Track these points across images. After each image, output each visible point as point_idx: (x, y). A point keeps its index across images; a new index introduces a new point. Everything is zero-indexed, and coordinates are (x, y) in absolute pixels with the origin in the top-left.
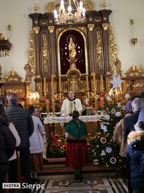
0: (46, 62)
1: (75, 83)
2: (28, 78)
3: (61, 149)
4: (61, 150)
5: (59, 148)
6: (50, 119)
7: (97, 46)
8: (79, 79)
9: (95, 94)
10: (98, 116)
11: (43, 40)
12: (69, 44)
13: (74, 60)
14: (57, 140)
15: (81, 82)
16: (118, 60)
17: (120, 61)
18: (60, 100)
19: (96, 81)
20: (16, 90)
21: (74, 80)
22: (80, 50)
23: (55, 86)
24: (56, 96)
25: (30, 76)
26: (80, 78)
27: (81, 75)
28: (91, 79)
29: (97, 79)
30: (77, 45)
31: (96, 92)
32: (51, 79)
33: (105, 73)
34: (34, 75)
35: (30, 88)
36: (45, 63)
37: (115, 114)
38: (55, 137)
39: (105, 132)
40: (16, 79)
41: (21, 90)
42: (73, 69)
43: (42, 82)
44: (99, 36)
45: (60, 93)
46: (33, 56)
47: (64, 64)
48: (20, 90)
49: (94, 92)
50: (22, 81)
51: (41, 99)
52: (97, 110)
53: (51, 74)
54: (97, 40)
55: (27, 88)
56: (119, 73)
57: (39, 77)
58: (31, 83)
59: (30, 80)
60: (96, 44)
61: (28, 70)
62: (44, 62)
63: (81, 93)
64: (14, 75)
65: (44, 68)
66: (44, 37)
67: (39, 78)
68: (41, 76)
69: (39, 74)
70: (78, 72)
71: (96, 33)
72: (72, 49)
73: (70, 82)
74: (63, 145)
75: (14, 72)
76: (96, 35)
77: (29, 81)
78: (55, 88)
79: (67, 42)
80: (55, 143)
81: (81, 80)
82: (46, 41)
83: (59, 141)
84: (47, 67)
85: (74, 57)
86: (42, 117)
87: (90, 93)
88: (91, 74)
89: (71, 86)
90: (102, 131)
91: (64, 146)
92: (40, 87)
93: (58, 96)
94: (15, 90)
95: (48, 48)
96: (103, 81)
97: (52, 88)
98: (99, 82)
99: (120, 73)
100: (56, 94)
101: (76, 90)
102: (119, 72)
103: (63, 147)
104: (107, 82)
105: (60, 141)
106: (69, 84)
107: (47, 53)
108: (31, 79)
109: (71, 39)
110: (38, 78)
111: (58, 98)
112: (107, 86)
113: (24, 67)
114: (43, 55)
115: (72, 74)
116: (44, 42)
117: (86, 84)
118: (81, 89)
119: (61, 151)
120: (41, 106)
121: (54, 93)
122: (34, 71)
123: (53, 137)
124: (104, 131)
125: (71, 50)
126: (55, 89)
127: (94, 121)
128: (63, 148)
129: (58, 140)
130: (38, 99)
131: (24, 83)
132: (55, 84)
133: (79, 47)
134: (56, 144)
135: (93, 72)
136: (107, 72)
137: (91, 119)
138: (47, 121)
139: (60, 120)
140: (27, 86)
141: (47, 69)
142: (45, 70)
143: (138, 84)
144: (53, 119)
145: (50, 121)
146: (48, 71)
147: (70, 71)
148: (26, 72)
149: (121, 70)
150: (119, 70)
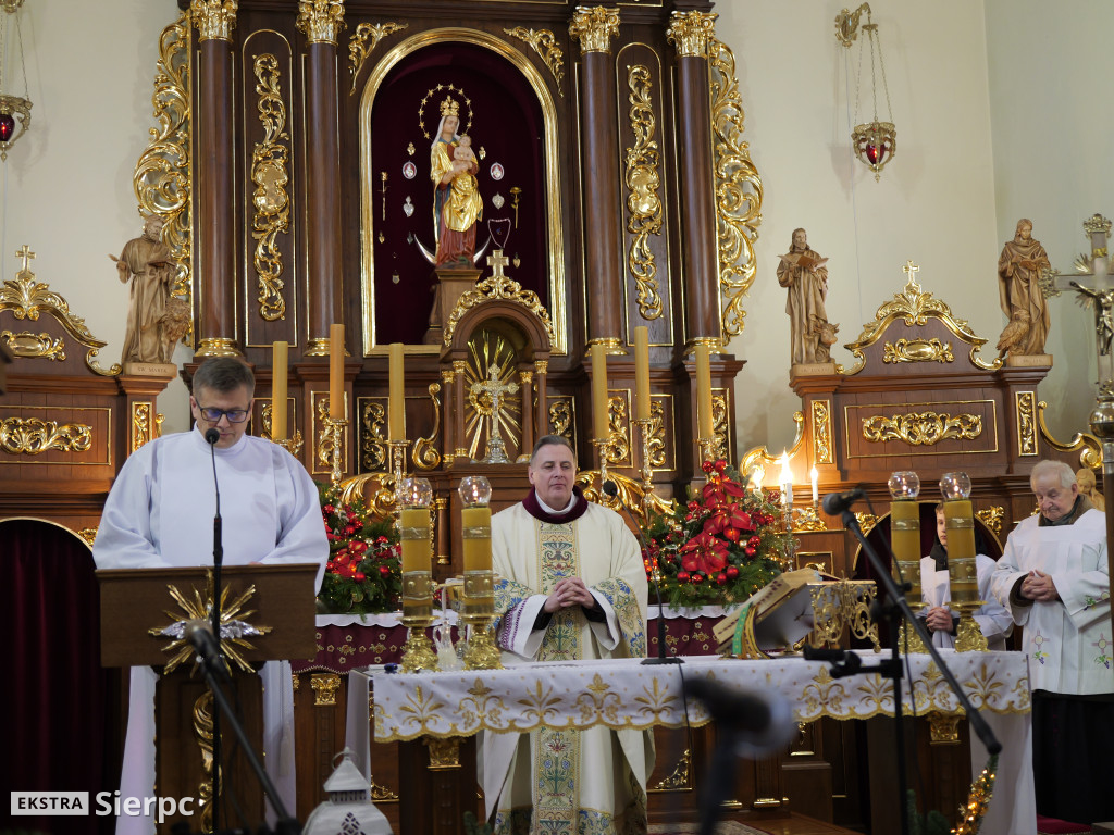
0: (271, 246)
2: (148, 343)
6: (442, 692)
7: (631, 162)
8: (542, 367)
9: (649, 485)
11: (258, 96)
12: (430, 142)
13: (464, 254)
16: (807, 248)
17: (818, 255)
20: (43, 433)
21: (495, 370)
22: (502, 187)
24: (353, 486)
25: (159, 325)
26: (546, 356)
29: (632, 382)
30: (483, 155)
33: (681, 346)
34: (184, 339)
35: (160, 422)
36: (268, 255)
40: (49, 349)
41: (86, 432)
42: (497, 292)
44: (646, 98)
46: (181, 202)
47: (396, 279)
48: (76, 433)
50: (95, 366)
53: (312, 335)
54: (631, 121)
55: (137, 421)
56: (810, 341)
57: (218, 347)
60: (626, 154)
61: (147, 278)
62: (260, 250)
64: (35, 314)
65: (256, 289)
66: (267, 74)
68: (233, 345)
69: (223, 332)
70: (531, 317)
71: (625, 75)
72: (454, 179)
75: (39, 293)
76: (627, 91)
77: (151, 362)
79: (422, 125)
82: (275, 106)
84: (279, 282)
85: (465, 233)
88: (589, 346)
93: (369, 488)
94: (38, 426)
95: (289, 154)
99: (820, 341)
102: (813, 331)
107: (286, 187)
108: (168, 357)
109: (450, 110)
111: (364, 502)
113: (118, 255)
114: (251, 198)
116: (265, 105)
125: (447, 180)
131: (114, 377)
133: (497, 173)
135: (606, 336)
136: (701, 339)
137: (861, 689)
138: (404, 709)
139: (549, 703)
140: (134, 404)
141: (276, 298)
142: (261, 304)
143: (943, 419)
144: (471, 691)
145: (439, 706)
146: (288, 313)
147: (471, 304)
148: (132, 297)
149: (825, 321)
150: (813, 318)
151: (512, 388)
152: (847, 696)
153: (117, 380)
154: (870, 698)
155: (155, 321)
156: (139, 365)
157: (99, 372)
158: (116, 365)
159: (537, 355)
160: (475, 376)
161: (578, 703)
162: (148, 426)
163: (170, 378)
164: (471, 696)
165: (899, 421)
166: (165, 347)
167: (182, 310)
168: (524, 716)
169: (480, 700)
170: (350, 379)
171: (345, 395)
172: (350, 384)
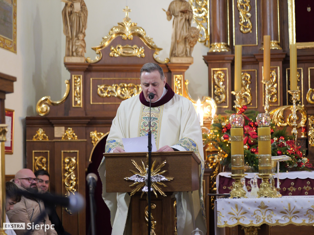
2: (181, 48)
18: (293, 127)
20: (135, 90)
23: (274, 79)
24: (277, 112)
25: (185, 39)
32: (263, 55)
34: (205, 44)
35: (187, 83)
40: (138, 52)
43: (229, 65)
47: (309, 9)
50: (157, 59)
51: (223, 122)
53: (263, 40)
55: (176, 84)
57: (219, 47)
58: (191, 66)
59: (186, 55)
61: (179, 18)
64: (131, 37)
65: (238, 18)
67: (221, 52)
68: (227, 46)
69: (221, 40)
75: (133, 27)
77: (182, 56)
78: (275, 86)
84: (249, 14)
86: (225, 188)
92: (224, 83)
93: (286, 113)
94: (133, 87)
97: (265, 85)
100: (277, 107)
108: (190, 53)
110: (216, 53)
111: (283, 119)
120: (221, 146)
121: (270, 103)
122: (204, 30)
126: (275, 91)
130: (213, 122)
132: (273, 72)
138: (230, 213)
139: (294, 213)
140: (174, 76)
141: (248, 22)
142: (241, 25)
144: (259, 207)
145: (245, 213)
146: (254, 29)
148: (173, 27)
153: (167, 65)
155: (184, 37)
156: (176, 58)
157: (159, 62)
158: (167, 59)
161: (307, 213)
162: (181, 86)
163: (190, 64)
164: (259, 209)
166: (188, 50)
167: (195, 32)
168: (283, 219)
169: (264, 211)
170: (280, 61)
171: (278, 68)
172: (281, 63)
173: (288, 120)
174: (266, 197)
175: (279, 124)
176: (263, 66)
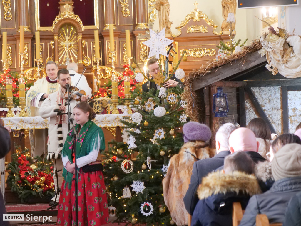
1: (71, 45)
3: (38, 186)
4: (36, 186)
5: (33, 182)
6: (14, 121)
8: (80, 37)
9: (113, 71)
10: (118, 116)
14: (29, 166)
15: (82, 44)
19: (115, 41)
21: (67, 38)
23: (26, 51)
24: (29, 72)
26: (81, 34)
27: (83, 28)
28: (105, 38)
29: (117, 38)
31: (115, 65)
32: (19, 35)
33: (135, 25)
36: (6, 0)
37: (152, 112)
38: (24, 160)
39: (131, 149)
42: (67, 15)
45: (36, 66)
47: (48, 5)
49: (110, 66)
52: (116, 103)
53: (19, 25)
63: (82, 66)
65: (3, 11)
70: (77, 23)
73: (59, 43)
74: (42, 176)
78: (27, 55)
80: (24, 172)
81: (83, 38)
83: (33, 167)
84: (10, 9)
87: (103, 67)
88: (105, 26)
89: (61, 50)
90: (125, 147)
91: (43, 178)
93: (33, 72)
96: (131, 42)
97: (20, 55)
98: (123, 43)
99: (167, 27)
100: (28, 68)
101: (72, 59)
102: (166, 24)
103: (41, 180)
104: (140, 46)
105: (35, 167)
106: (58, 47)
111: (32, 76)
112: (140, 53)
115: (64, 26)
117: (93, 48)
118: (83, 59)
119: (37, 189)
121: (24, 65)
123: (20, 158)
124: (129, 147)
126: (27, 58)
127: (109, 125)
128: (42, 182)
129: (31, 167)
132: (26, 46)
134: (27, 173)
135: (110, 23)
136: (140, 23)
137: (102, 121)
138: (7, 124)
139: (36, 124)
141: (9, 13)
142: (5, 16)
143: (204, 50)
144: (20, 121)
145: (14, 124)
146: (13, 18)
147: (59, 20)
149: (169, 21)
150: (164, 20)
151: (72, 43)
152: (99, 123)
154: (104, 123)
159: (78, 34)
160: (64, 39)
161: (42, 123)
164: (20, 122)
165: (191, 50)
168: (31, 126)
169: (22, 123)
170: (30, 39)
171: (29, 43)
172: (30, 40)
173: (35, 76)
174: (23, 116)
175: (30, 79)
176: (19, 42)
